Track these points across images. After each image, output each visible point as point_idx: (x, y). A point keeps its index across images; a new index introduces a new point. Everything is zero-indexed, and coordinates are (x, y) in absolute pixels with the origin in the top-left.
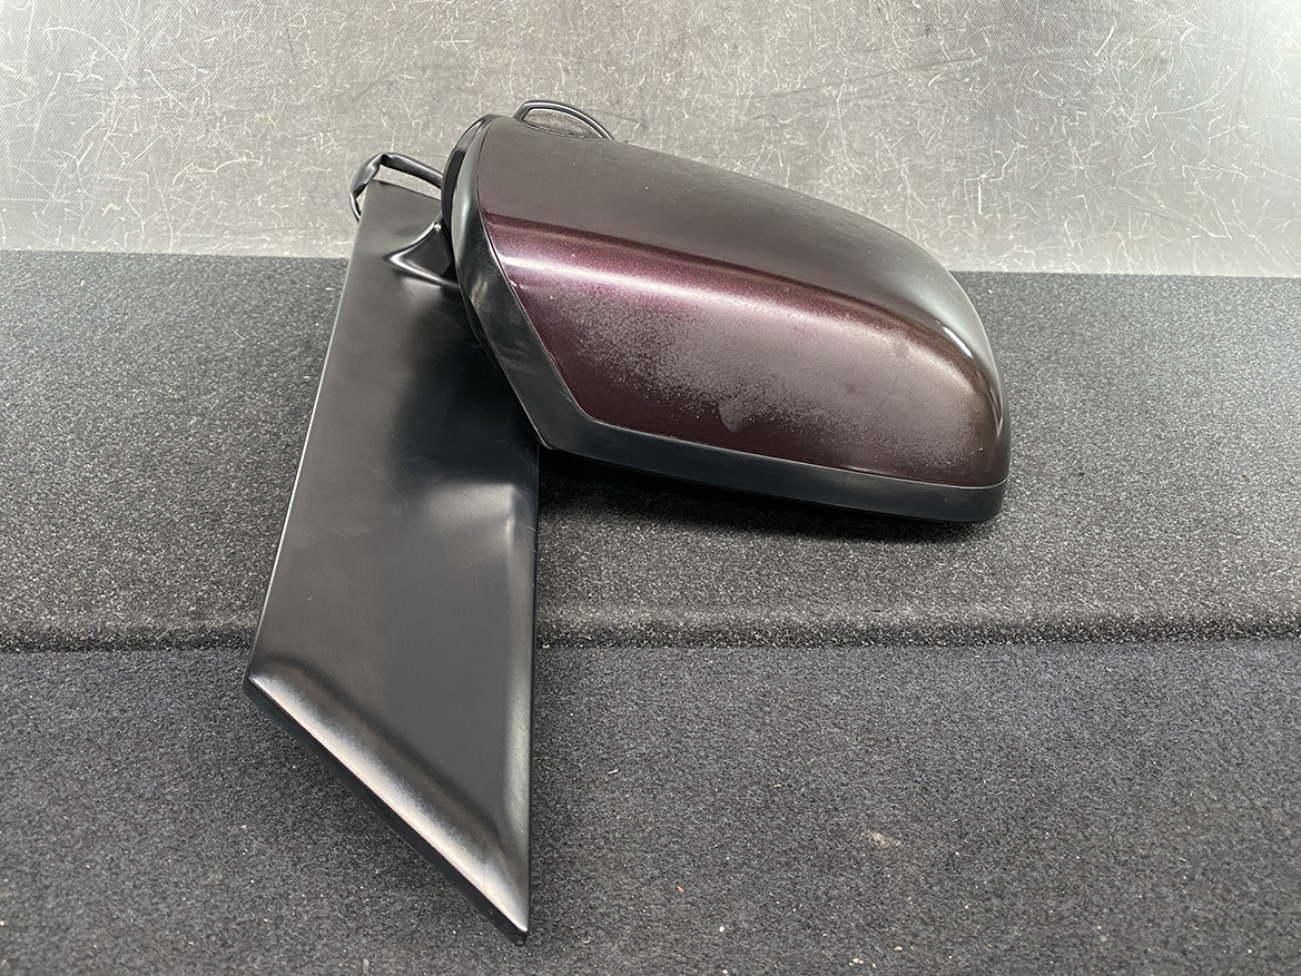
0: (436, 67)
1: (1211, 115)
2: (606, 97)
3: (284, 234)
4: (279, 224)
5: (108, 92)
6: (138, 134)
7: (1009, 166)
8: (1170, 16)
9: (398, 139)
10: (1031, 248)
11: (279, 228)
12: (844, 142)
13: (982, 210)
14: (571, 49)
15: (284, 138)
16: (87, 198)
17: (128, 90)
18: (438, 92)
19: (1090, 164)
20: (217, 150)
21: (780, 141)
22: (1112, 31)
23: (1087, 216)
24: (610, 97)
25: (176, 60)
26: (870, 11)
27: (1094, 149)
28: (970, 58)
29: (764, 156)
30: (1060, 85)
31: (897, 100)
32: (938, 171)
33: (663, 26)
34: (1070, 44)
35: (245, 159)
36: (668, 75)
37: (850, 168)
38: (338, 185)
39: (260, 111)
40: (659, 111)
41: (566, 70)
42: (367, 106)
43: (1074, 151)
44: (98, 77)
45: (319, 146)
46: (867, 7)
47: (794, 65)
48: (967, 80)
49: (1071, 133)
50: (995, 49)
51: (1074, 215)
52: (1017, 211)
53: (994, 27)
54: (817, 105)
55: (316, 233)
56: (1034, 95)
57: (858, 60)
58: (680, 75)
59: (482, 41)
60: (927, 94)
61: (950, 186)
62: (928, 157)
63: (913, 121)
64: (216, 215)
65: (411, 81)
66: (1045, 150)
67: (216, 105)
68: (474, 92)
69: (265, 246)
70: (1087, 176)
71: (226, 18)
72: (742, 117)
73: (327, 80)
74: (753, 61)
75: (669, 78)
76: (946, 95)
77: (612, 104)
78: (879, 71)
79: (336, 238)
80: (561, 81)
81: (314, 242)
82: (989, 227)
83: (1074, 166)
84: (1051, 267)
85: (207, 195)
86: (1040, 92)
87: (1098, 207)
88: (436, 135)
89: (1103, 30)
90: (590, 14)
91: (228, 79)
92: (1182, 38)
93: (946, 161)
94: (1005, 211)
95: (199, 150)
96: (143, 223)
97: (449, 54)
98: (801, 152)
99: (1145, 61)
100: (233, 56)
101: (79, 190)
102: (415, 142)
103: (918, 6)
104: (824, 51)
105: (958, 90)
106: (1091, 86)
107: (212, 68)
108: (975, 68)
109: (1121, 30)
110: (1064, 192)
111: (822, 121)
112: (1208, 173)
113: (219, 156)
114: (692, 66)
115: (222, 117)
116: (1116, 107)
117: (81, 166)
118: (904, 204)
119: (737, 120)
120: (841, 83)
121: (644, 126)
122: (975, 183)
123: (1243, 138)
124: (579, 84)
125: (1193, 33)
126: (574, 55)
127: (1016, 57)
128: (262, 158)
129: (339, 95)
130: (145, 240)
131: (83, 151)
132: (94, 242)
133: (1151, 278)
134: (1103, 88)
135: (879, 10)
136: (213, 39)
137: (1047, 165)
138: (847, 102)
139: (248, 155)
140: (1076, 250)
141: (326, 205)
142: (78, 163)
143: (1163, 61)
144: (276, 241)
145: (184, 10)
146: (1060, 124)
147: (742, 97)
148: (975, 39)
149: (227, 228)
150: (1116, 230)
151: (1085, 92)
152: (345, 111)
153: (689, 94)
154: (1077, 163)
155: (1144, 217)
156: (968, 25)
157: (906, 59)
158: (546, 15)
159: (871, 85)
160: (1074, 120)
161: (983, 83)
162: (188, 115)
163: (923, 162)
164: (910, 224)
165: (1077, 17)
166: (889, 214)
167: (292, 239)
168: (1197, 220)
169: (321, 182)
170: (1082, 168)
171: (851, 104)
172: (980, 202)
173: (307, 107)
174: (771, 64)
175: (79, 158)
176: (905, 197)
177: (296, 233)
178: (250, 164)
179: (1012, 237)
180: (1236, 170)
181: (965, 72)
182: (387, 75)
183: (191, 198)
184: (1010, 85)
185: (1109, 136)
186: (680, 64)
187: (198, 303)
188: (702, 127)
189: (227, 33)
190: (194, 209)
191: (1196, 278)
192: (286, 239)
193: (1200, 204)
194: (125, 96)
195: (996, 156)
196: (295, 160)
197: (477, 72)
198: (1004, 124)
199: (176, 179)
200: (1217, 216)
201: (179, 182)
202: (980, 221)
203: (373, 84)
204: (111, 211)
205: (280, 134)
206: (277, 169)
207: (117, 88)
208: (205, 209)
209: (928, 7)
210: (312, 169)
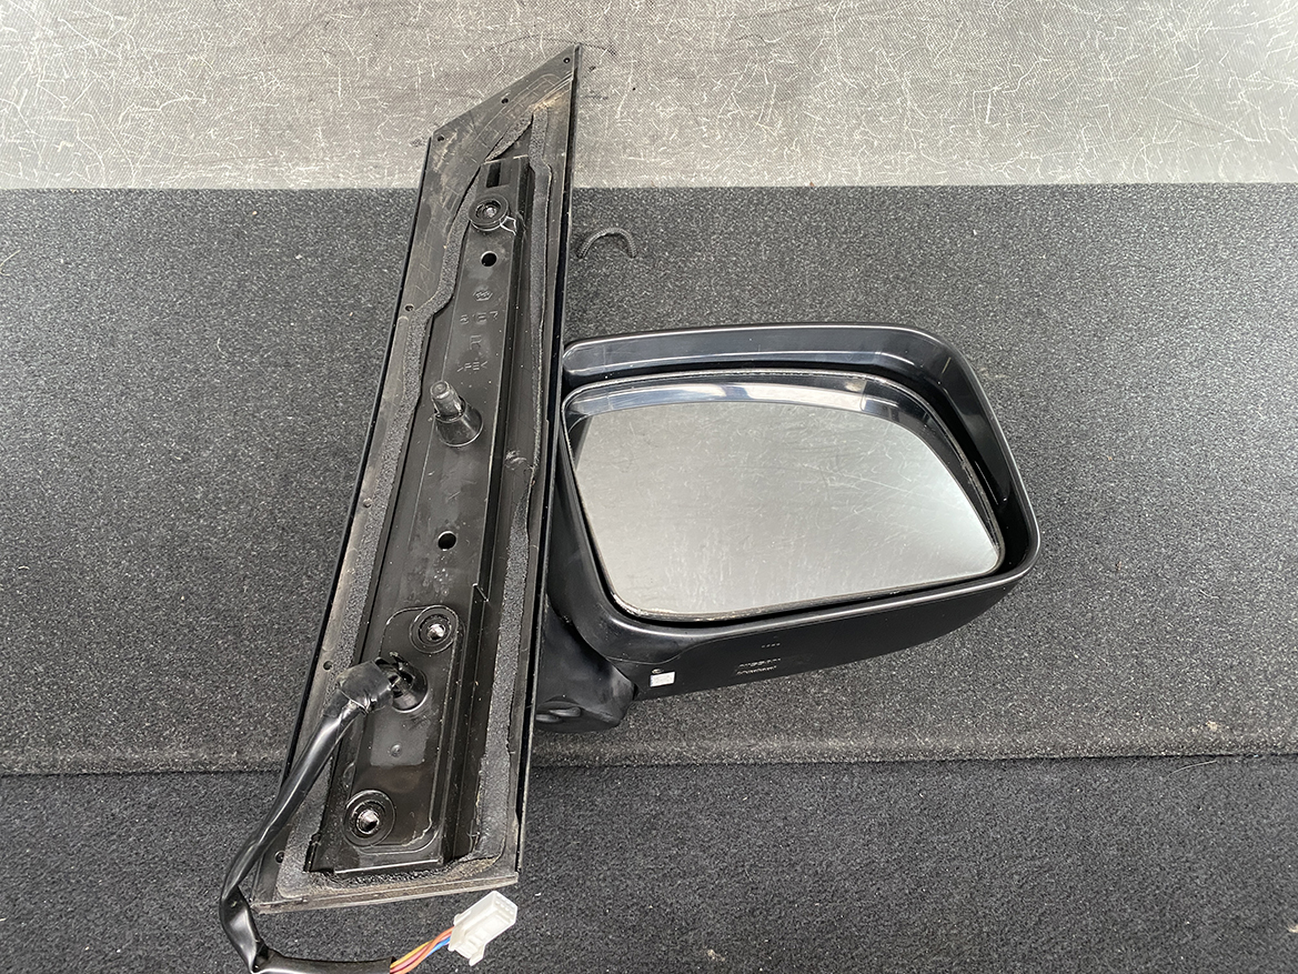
1: (1275, 31)
3: (245, 164)
4: (237, 153)
5: (27, 41)
6: (70, 79)
7: (1028, 78)
9: (344, 75)
10: (1039, 154)
11: (239, 158)
12: (839, 58)
13: (990, 120)
15: (224, 78)
18: (381, 28)
19: (1122, 76)
20: (156, 91)
21: (766, 61)
23: (1109, 123)
24: (572, 26)
25: (88, 9)
27: (1128, 63)
29: (748, 76)
31: (903, 15)
32: (944, 84)
35: (187, 98)
36: (636, 2)
37: (844, 84)
38: (290, 119)
39: (191, 53)
40: (628, 37)
41: (521, 2)
42: (305, 45)
43: (1105, 64)
44: (12, 29)
45: (262, 84)
49: (1104, 47)
51: (1094, 123)
52: (1030, 120)
54: (809, 23)
55: (276, 161)
56: (1067, 10)
58: (651, 2)
60: (940, 8)
61: (956, 97)
62: (934, 71)
63: (921, 36)
64: (171, 148)
65: (348, 20)
67: (144, 49)
68: (419, 26)
69: (227, 174)
70: (1115, 88)
72: (724, 39)
73: (256, 23)
75: (638, 6)
76: (961, 10)
77: (575, 33)
79: (297, 164)
80: (515, 12)
81: (276, 169)
82: (995, 136)
83: (1103, 79)
84: (1062, 178)
85: (157, 130)
87: (1122, 116)
88: (385, 69)
91: (149, 24)
93: (954, 74)
94: (1016, 120)
95: (137, 92)
96: (100, 157)
98: (790, 70)
101: (27, 131)
102: (363, 76)
105: (977, 4)
107: (129, 15)
110: (1086, 102)
111: (815, 39)
112: (1257, 85)
113: (159, 96)
115: (153, 61)
116: (1163, 23)
117: (22, 110)
118: (902, 117)
119: (718, 42)
121: (613, 53)
122: (986, 96)
124: (537, 15)
128: (204, 96)
129: (273, 36)
130: (107, 171)
131: (20, 97)
132: (57, 175)
137: (1072, 78)
138: (845, 18)
139: (190, 95)
140: (1089, 156)
141: (280, 136)
142: (18, 108)
144: (238, 169)
146: (1093, 38)
147: (723, 19)
149: (186, 159)
150: (1139, 135)
151: (1129, 8)
152: (283, 51)
153: (662, 19)
154: (1107, 75)
160: (1111, 35)
162: (116, 60)
163: (928, 75)
164: (907, 134)
166: (885, 125)
167: (253, 166)
168: (1235, 127)
169: (272, 116)
170: (1111, 80)
171: (850, 20)
172: (988, 112)
173: (241, 48)
175: (17, 103)
176: (904, 109)
177: (256, 162)
178: (193, 102)
179: (1019, 144)
180: (1290, 81)
182: (321, 15)
183: (142, 134)
185: (1149, 50)
188: (677, 50)
190: (147, 143)
192: (247, 167)
193: (1240, 113)
194: (46, 46)
195: (1012, 69)
196: (240, 98)
197: (420, 7)
198: (1026, 39)
199: (120, 118)
200: (1258, 122)
201: (125, 119)
202: (985, 130)
203: (308, 25)
204: (65, 147)
205: (218, 74)
206: (223, 106)
207: (34, 39)
208: (159, 143)
210: (259, 105)
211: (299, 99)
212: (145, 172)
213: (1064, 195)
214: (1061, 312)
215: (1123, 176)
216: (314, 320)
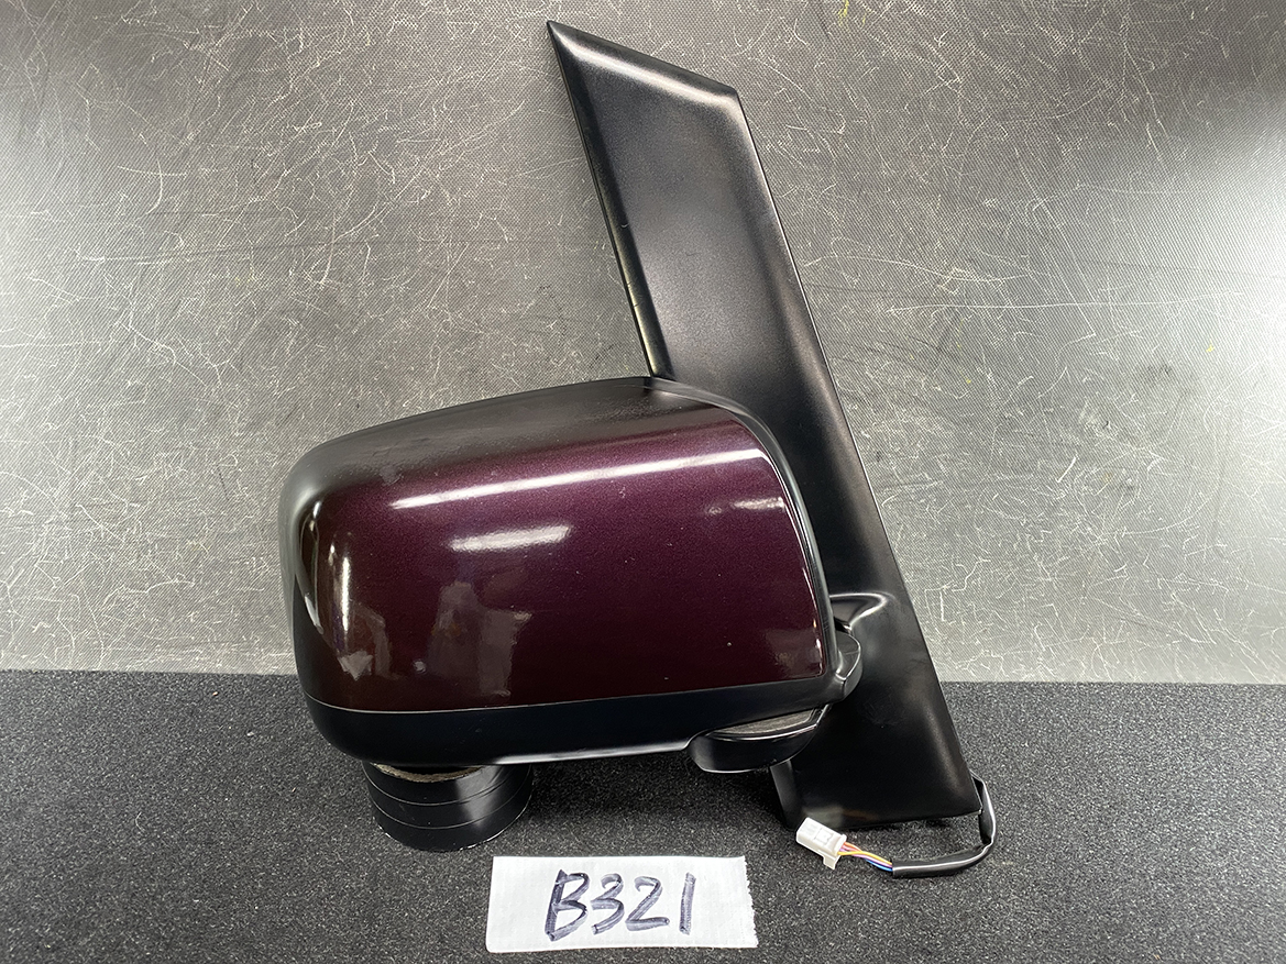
1: (1184, 535)
3: (217, 648)
4: (212, 638)
5: (39, 524)
6: (68, 561)
7: (973, 578)
8: (1134, 449)
10: (999, 652)
11: (212, 642)
13: (945, 617)
15: (217, 562)
16: (17, 617)
17: (59, 523)
19: (1058, 576)
20: (149, 574)
22: (1074, 461)
23: (1058, 622)
25: (107, 496)
27: (1062, 563)
28: (925, 482)
30: (1022, 508)
34: (1030, 471)
35: (177, 581)
38: (271, 603)
39: (191, 538)
43: (1040, 564)
44: (30, 512)
45: (252, 569)
48: (922, 501)
49: (1036, 549)
50: (951, 474)
51: (1044, 622)
52: (982, 618)
53: (948, 456)
55: (249, 646)
56: (995, 515)
64: (147, 631)
66: (1010, 564)
67: (148, 534)
69: (197, 659)
70: (1055, 588)
71: (158, 459)
73: (258, 512)
76: (901, 514)
79: (269, 650)
81: (248, 654)
82: (953, 633)
83: (1042, 579)
84: (1022, 671)
85: (138, 613)
86: (1001, 513)
87: (1068, 613)
89: (1064, 460)
91: (160, 511)
92: (1149, 468)
94: (970, 618)
95: (130, 574)
96: (73, 639)
99: (1110, 488)
100: (164, 491)
101: (9, 611)
103: (868, 436)
105: (913, 509)
106: (1054, 508)
107: (143, 502)
108: (930, 491)
109: (1083, 460)
110: (1031, 601)
112: (1185, 586)
113: (150, 579)
115: (153, 545)
116: (1082, 527)
117: (11, 591)
122: (937, 594)
123: (1221, 556)
125: (1161, 464)
127: (973, 481)
128: (194, 579)
129: (271, 525)
130: (76, 653)
131: (14, 576)
132: (24, 657)
133: (1128, 690)
134: (1068, 510)
136: (145, 477)
137: (1012, 577)
139: (180, 578)
140: (1048, 655)
141: (259, 620)
142: (9, 587)
143: (1130, 488)
144: (209, 654)
145: (116, 453)
146: (1023, 540)
148: (929, 466)
149: (159, 642)
150: (1090, 635)
151: (1048, 514)
154: (1045, 575)
155: (1120, 624)
156: (921, 453)
160: (1039, 538)
161: (940, 504)
162: (119, 543)
165: (1036, 448)
167: (225, 651)
168: (1177, 627)
169: (255, 600)
170: (1050, 580)
172: (942, 610)
173: (240, 535)
175: (9, 582)
177: (229, 647)
178: (182, 585)
179: (978, 642)
180: (1215, 582)
181: (920, 494)
183: (122, 616)
184: (969, 506)
185: (1077, 552)
189: (158, 472)
190: (125, 626)
191: (1179, 685)
192: (218, 652)
193: (1179, 613)
194: (56, 528)
195: (957, 568)
196: (228, 582)
198: (964, 540)
199: (107, 599)
200: (1198, 624)
201: (111, 601)
202: (943, 628)
204: (42, 628)
205: (212, 559)
206: (209, 590)
207: (48, 522)
208: (137, 625)
209: (878, 436)
210: (245, 589)
212: (115, 655)
213: (1032, 690)
214: (1057, 797)
215: (1083, 675)
216: (251, 796)
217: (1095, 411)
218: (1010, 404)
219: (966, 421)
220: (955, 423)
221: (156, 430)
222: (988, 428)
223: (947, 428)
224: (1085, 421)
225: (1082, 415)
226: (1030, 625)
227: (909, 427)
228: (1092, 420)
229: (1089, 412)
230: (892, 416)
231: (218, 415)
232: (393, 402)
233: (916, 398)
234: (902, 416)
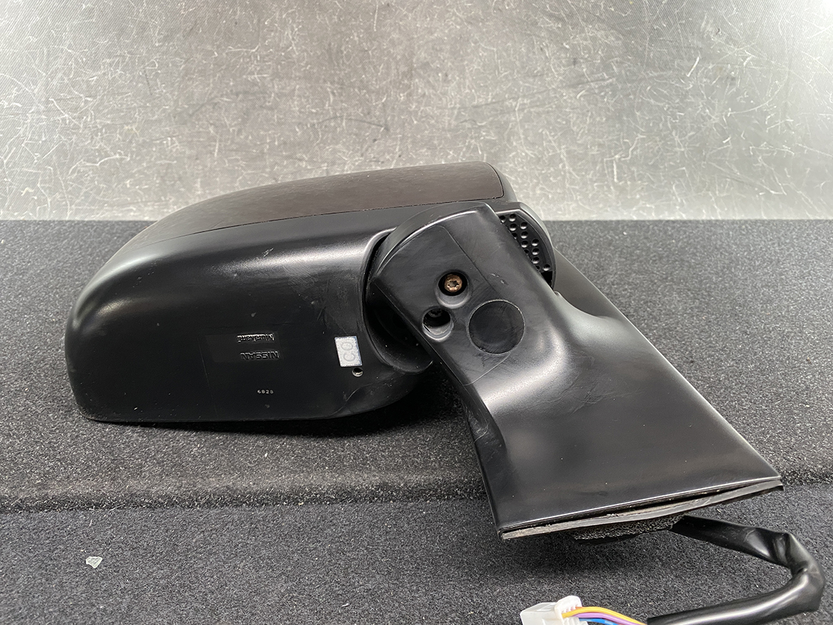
0: (246, 93)
1: (766, 114)
2: (360, 110)
3: (145, 206)
4: (141, 199)
5: (25, 114)
6: (45, 141)
7: (634, 150)
8: (736, 49)
9: (220, 141)
10: (652, 203)
11: (142, 202)
12: (522, 136)
13: (618, 179)
14: (336, 79)
15: (144, 142)
16: (11, 184)
17: (38, 112)
18: (247, 109)
19: (688, 147)
20: (98, 151)
21: (479, 137)
22: (698, 60)
23: (688, 181)
24: (363, 110)
25: (70, 92)
26: (535, 50)
27: (690, 137)
28: (604, 80)
29: (468, 147)
30: (665, 96)
31: (556, 108)
32: (586, 154)
33: (397, 63)
34: (670, 69)
35: (118, 156)
36: (401, 95)
37: (526, 154)
38: (181, 172)
39: (127, 124)
40: (396, 118)
41: (333, 93)
42: (199, 119)
43: (677, 139)
44: (18, 105)
45: (168, 147)
46: (533, 48)
47: (487, 86)
48: (603, 94)
49: (674, 127)
50: (620, 72)
51: (679, 181)
52: (641, 179)
53: (618, 59)
54: (502, 113)
55: (167, 204)
56: (648, 103)
57: (529, 82)
58: (410, 95)
59: (276, 75)
60: (577, 104)
61: (595, 163)
62: (579, 145)
63: (568, 121)
64: (98, 194)
65: (228, 102)
66: (658, 139)
67: (98, 121)
68: (271, 109)
69: (132, 214)
70: (686, 156)
71: (104, 64)
72: (454, 123)
73: (172, 103)
74: (459, 84)
75: (402, 97)
76: (589, 104)
77: (365, 115)
78: (542, 89)
80: (329, 100)
81: (166, 210)
82: (622, 190)
83: (678, 149)
84: (666, 216)
85: (92, 180)
86: (652, 101)
87: (695, 176)
88: (247, 138)
89: (692, 59)
90: (348, 56)
91: (106, 104)
92: (745, 64)
93: (591, 147)
94: (633, 179)
95: (87, 151)
96: (49, 200)
97: (254, 84)
98: (493, 144)
99: (721, 79)
100: (109, 88)
101: (5, 180)
102: (233, 142)
103: (567, 46)
104: (506, 77)
105: (597, 100)
106: (686, 96)
107: (94, 97)
108: (607, 86)
109: (703, 59)
110: (671, 166)
111: (507, 123)
112: (767, 152)
113: (100, 155)
114: (418, 89)
115: (102, 129)
116: (703, 109)
117: (7, 163)
118: (564, 177)
119: (450, 124)
120: (518, 98)
121: (387, 129)
122: (612, 162)
123: (789, 128)
124: (342, 101)
125: (752, 60)
126: (338, 83)
127: (634, 78)
128: (129, 155)
129: (180, 113)
130: (51, 211)
131: (8, 153)
132: (16, 214)
133: (734, 222)
134: (694, 97)
135: (541, 49)
136: (95, 78)
137: (659, 148)
138: (523, 110)
139: (120, 154)
140: (682, 205)
141: (173, 185)
142: (5, 161)
143: (733, 79)
144: (140, 210)
145: (75, 59)
146: (666, 121)
147: (453, 109)
148: (607, 67)
149: (107, 202)
150: (708, 190)
151: (682, 100)
152: (185, 123)
153: (416, 107)
154: (680, 146)
155: (726, 181)
156: (602, 58)
157: (561, 81)
158: (318, 57)
159: (539, 98)
160: (676, 119)
161: (614, 95)
162: (79, 128)
163: (576, 148)
164: (568, 189)
165: (674, 51)
166: (554, 183)
167: (150, 208)
168: (762, 183)
169: (170, 170)
170: (683, 150)
171: (526, 111)
172: (615, 173)
173: (159, 121)
174: (471, 86)
175: (5, 158)
176: (565, 172)
177: (153, 205)
178: (122, 159)
179: (638, 196)
180: (786, 149)
181: (601, 88)
182: (213, 99)
183: (82, 183)
184: (632, 97)
185: (700, 128)
186: (410, 87)
187: (80, 254)
188: (426, 129)
189: (104, 74)
190: (84, 190)
191: (764, 221)
192: (146, 209)
193: (763, 172)
194: (36, 116)
195: (625, 143)
196: (152, 156)
197: (273, 95)
198: (628, 121)
199: (71, 170)
200: (775, 180)
201: (73, 172)
202: (616, 186)
203: (203, 105)
204: (27, 192)
205: (141, 140)
206: (139, 162)
207: (30, 112)
208: (91, 190)
209: (574, 47)
210: (163, 162)
211: (189, 158)
212: (77, 212)
215: (704, 216)
217: (711, 21)
218: (658, 18)
219: (630, 32)
220: (623, 35)
221: (103, 42)
222: (643, 37)
223: (618, 39)
224: (705, 28)
225: (703, 25)
226: (670, 183)
227: (594, 39)
228: (709, 28)
229: (707, 22)
230: (582, 31)
231: (144, 29)
232: (259, 21)
233: (598, 17)
234: (590, 31)
